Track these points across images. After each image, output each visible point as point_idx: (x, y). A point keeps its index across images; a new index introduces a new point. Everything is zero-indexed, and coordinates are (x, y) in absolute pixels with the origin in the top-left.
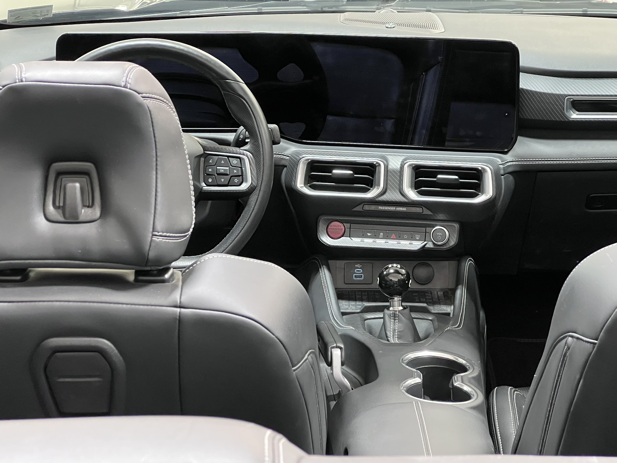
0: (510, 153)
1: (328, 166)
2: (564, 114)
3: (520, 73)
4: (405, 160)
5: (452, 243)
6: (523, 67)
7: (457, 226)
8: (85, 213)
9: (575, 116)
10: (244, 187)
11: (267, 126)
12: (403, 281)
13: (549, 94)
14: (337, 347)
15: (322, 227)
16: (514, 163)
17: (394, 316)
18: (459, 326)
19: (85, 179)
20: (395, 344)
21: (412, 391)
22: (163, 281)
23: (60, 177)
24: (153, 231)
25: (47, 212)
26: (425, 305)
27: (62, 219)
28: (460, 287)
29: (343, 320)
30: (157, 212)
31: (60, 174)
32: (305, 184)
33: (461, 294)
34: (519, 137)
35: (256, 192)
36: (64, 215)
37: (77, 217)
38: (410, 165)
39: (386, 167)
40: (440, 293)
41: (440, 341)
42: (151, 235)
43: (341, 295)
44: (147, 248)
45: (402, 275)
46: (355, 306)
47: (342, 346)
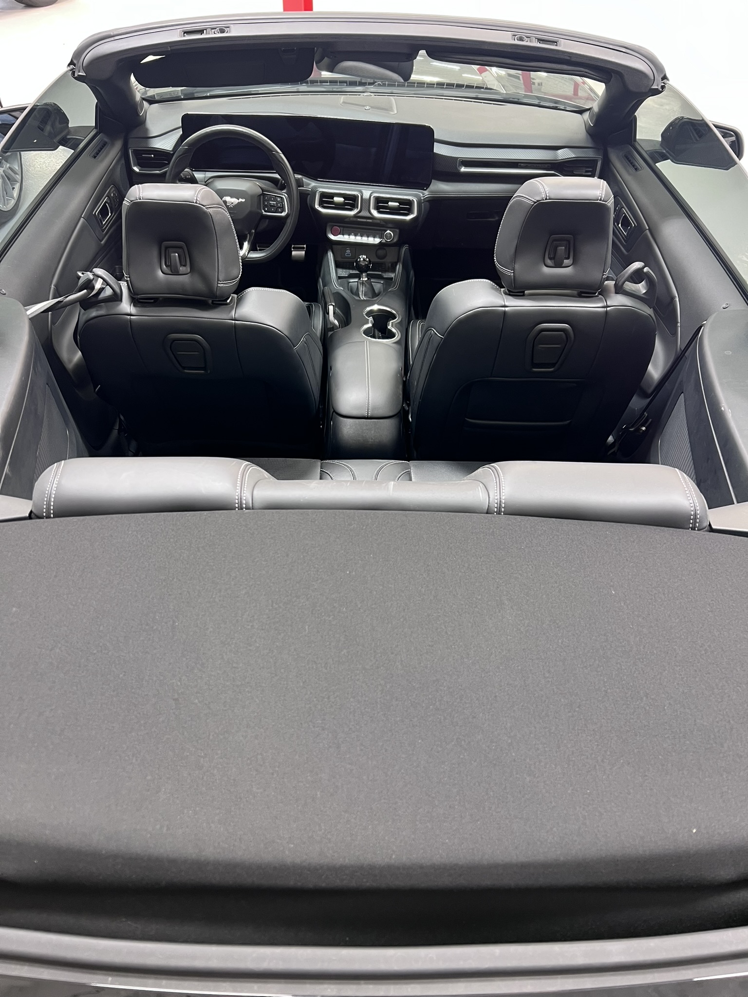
0: (428, 190)
1: (332, 196)
2: (457, 168)
3: (435, 143)
4: (372, 193)
5: (395, 240)
6: (437, 139)
7: (398, 231)
8: (182, 269)
9: (463, 169)
10: (283, 214)
11: (294, 176)
12: (368, 265)
13: (449, 156)
14: (331, 305)
15: (328, 229)
16: (429, 196)
17: (363, 283)
18: (396, 288)
19: (180, 250)
20: (364, 300)
21: (367, 332)
22: (227, 304)
23: (168, 249)
24: (218, 281)
25: (162, 269)
26: (380, 273)
27: (170, 273)
28: (399, 263)
29: (338, 282)
30: (220, 271)
31: (167, 248)
32: (319, 205)
33: (399, 267)
34: (433, 181)
35: (290, 217)
36: (171, 271)
37: (178, 272)
38: (374, 197)
39: (362, 197)
40: (390, 265)
41: (385, 299)
42: (217, 283)
43: (338, 265)
44: (216, 290)
45: (367, 262)
46: (346, 272)
47: (334, 304)
